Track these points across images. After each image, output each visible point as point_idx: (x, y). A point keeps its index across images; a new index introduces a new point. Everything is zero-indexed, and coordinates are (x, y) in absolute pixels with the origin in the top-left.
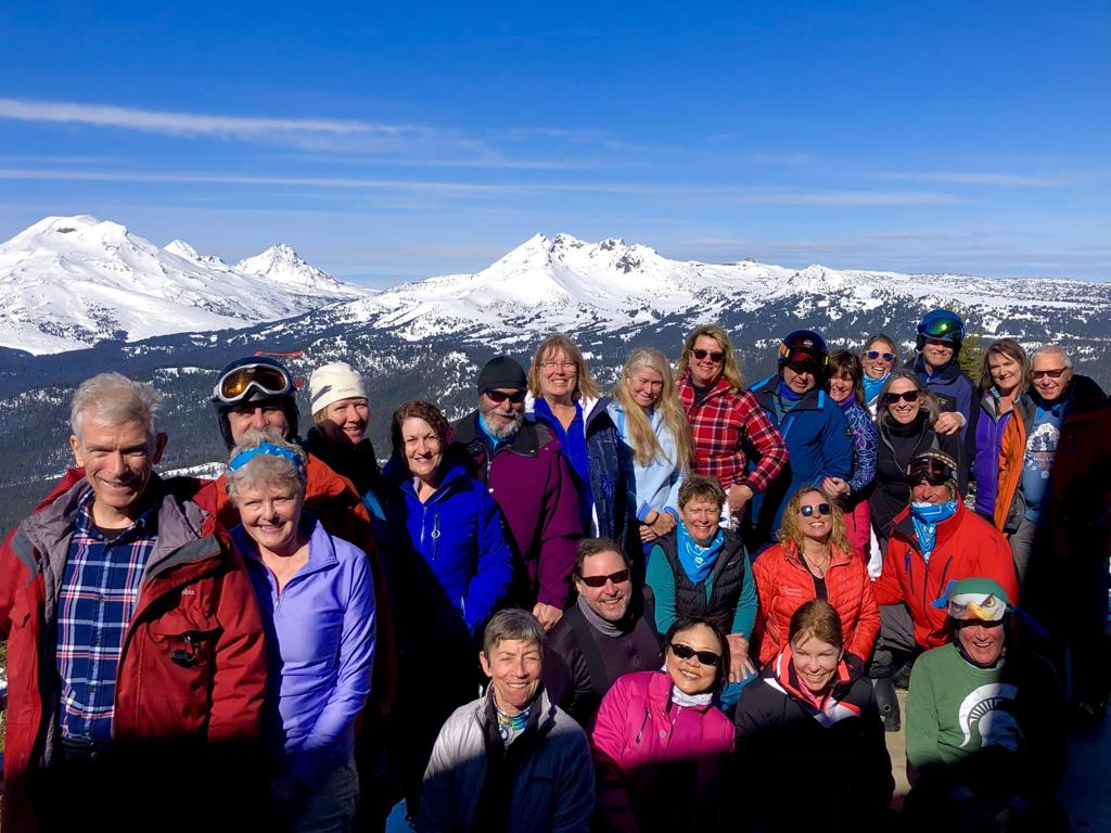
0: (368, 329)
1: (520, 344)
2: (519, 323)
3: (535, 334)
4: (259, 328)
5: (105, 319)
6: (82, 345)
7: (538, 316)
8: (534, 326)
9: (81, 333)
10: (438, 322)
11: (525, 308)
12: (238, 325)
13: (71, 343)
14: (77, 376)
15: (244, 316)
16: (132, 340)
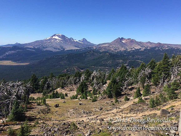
0: (95, 50)
1: (116, 52)
8: (118, 50)
10: (105, 49)
11: (117, 48)
13: (58, 50)
14: (59, 54)
15: (79, 48)
16: (65, 50)
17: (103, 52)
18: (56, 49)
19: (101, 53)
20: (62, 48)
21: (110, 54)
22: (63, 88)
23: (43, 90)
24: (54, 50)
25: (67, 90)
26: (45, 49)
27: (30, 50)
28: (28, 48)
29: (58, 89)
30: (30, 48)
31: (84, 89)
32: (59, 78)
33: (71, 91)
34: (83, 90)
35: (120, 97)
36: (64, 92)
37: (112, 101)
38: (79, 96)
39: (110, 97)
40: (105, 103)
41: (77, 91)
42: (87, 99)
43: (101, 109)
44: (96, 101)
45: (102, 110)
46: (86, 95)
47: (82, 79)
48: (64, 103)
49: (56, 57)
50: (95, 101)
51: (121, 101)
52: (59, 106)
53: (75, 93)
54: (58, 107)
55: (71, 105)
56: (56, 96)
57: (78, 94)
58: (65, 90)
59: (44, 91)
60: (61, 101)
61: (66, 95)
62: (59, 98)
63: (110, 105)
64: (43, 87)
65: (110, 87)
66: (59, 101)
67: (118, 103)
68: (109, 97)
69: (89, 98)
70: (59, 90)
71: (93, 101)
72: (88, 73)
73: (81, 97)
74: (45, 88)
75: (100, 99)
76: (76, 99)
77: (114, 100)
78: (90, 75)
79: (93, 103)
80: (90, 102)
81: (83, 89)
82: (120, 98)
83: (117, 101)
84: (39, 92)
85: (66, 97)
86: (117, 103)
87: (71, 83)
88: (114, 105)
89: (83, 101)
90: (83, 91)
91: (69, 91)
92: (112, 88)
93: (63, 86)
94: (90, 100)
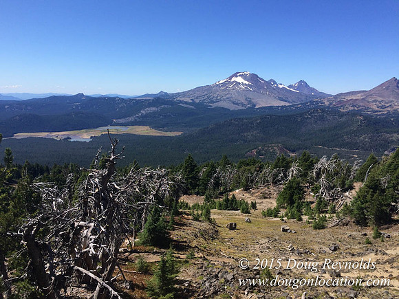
0: (328, 107)
1: (383, 114)
2: (383, 107)
3: (389, 112)
4: (293, 106)
5: (250, 101)
6: (243, 108)
7: (390, 106)
8: (389, 109)
9: (243, 105)
10: (353, 106)
11: (386, 103)
12: (287, 104)
13: (240, 108)
14: (242, 117)
15: (289, 102)
16: (257, 107)
17: (348, 113)
18: (237, 104)
19: (342, 115)
20: (250, 102)
21: (366, 118)
22: (247, 189)
23: (206, 189)
24: (232, 107)
25: (257, 194)
26: (214, 105)
27: (185, 106)
28: (181, 102)
29: (237, 191)
30: (186, 103)
31: (295, 197)
32: (240, 167)
33: (265, 198)
34: (293, 199)
35: (386, 226)
36: (248, 198)
37: (365, 235)
38: (283, 212)
39: (362, 222)
40: (346, 236)
41: (278, 200)
42: (300, 219)
43: (335, 249)
44: (323, 227)
45: (337, 252)
46: (299, 211)
47: (291, 173)
48: (247, 222)
49: (237, 123)
50: (320, 226)
51: (389, 237)
52: (237, 227)
53: (273, 204)
54: (235, 228)
55: (262, 230)
56: (231, 205)
57: (280, 207)
58: (253, 194)
59: (207, 192)
60: (241, 217)
61: (254, 206)
62: (238, 210)
63: (360, 243)
64: (207, 184)
65: (361, 197)
66: (237, 217)
67: (383, 241)
68: (357, 223)
69: (305, 218)
70: (238, 193)
71: (315, 228)
72: (306, 160)
73: (286, 215)
74: (210, 186)
75: (334, 224)
76: (276, 216)
77: (370, 232)
78: (311, 167)
79: (315, 232)
80: (309, 229)
81: (292, 196)
82: (388, 228)
83: (378, 235)
84: (197, 194)
85: (252, 211)
86: (379, 240)
87: (265, 181)
88: (370, 243)
89: (292, 225)
90: (291, 202)
91: (261, 198)
92: (367, 202)
93: (247, 185)
94: (309, 223)
